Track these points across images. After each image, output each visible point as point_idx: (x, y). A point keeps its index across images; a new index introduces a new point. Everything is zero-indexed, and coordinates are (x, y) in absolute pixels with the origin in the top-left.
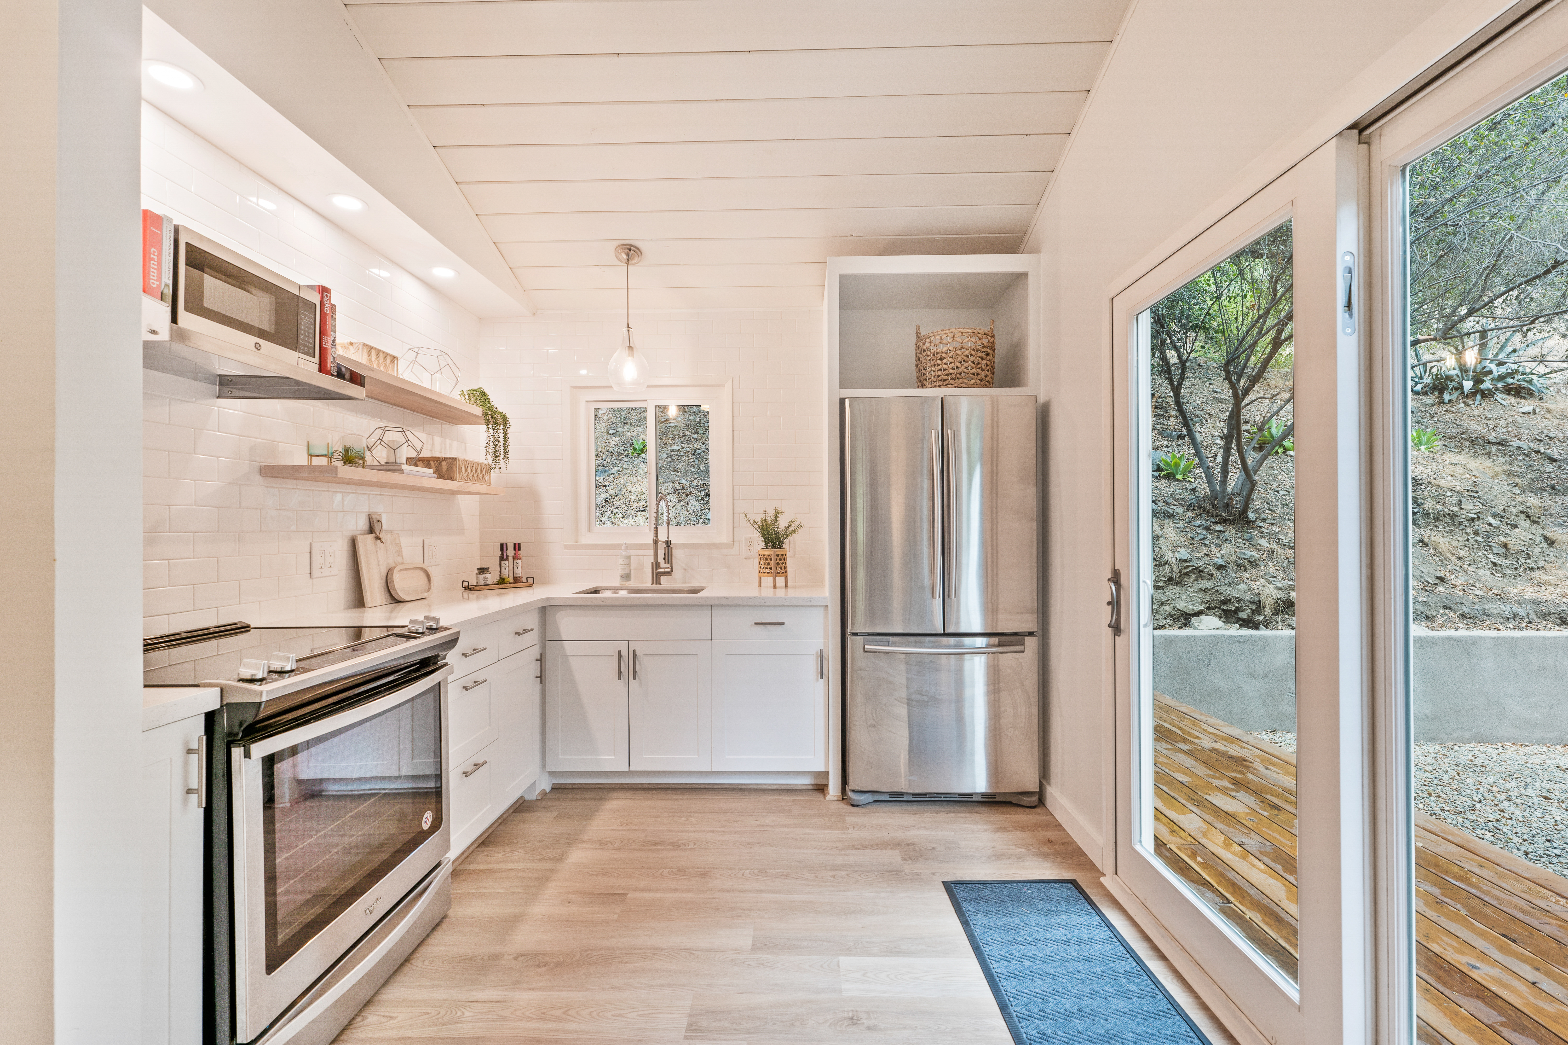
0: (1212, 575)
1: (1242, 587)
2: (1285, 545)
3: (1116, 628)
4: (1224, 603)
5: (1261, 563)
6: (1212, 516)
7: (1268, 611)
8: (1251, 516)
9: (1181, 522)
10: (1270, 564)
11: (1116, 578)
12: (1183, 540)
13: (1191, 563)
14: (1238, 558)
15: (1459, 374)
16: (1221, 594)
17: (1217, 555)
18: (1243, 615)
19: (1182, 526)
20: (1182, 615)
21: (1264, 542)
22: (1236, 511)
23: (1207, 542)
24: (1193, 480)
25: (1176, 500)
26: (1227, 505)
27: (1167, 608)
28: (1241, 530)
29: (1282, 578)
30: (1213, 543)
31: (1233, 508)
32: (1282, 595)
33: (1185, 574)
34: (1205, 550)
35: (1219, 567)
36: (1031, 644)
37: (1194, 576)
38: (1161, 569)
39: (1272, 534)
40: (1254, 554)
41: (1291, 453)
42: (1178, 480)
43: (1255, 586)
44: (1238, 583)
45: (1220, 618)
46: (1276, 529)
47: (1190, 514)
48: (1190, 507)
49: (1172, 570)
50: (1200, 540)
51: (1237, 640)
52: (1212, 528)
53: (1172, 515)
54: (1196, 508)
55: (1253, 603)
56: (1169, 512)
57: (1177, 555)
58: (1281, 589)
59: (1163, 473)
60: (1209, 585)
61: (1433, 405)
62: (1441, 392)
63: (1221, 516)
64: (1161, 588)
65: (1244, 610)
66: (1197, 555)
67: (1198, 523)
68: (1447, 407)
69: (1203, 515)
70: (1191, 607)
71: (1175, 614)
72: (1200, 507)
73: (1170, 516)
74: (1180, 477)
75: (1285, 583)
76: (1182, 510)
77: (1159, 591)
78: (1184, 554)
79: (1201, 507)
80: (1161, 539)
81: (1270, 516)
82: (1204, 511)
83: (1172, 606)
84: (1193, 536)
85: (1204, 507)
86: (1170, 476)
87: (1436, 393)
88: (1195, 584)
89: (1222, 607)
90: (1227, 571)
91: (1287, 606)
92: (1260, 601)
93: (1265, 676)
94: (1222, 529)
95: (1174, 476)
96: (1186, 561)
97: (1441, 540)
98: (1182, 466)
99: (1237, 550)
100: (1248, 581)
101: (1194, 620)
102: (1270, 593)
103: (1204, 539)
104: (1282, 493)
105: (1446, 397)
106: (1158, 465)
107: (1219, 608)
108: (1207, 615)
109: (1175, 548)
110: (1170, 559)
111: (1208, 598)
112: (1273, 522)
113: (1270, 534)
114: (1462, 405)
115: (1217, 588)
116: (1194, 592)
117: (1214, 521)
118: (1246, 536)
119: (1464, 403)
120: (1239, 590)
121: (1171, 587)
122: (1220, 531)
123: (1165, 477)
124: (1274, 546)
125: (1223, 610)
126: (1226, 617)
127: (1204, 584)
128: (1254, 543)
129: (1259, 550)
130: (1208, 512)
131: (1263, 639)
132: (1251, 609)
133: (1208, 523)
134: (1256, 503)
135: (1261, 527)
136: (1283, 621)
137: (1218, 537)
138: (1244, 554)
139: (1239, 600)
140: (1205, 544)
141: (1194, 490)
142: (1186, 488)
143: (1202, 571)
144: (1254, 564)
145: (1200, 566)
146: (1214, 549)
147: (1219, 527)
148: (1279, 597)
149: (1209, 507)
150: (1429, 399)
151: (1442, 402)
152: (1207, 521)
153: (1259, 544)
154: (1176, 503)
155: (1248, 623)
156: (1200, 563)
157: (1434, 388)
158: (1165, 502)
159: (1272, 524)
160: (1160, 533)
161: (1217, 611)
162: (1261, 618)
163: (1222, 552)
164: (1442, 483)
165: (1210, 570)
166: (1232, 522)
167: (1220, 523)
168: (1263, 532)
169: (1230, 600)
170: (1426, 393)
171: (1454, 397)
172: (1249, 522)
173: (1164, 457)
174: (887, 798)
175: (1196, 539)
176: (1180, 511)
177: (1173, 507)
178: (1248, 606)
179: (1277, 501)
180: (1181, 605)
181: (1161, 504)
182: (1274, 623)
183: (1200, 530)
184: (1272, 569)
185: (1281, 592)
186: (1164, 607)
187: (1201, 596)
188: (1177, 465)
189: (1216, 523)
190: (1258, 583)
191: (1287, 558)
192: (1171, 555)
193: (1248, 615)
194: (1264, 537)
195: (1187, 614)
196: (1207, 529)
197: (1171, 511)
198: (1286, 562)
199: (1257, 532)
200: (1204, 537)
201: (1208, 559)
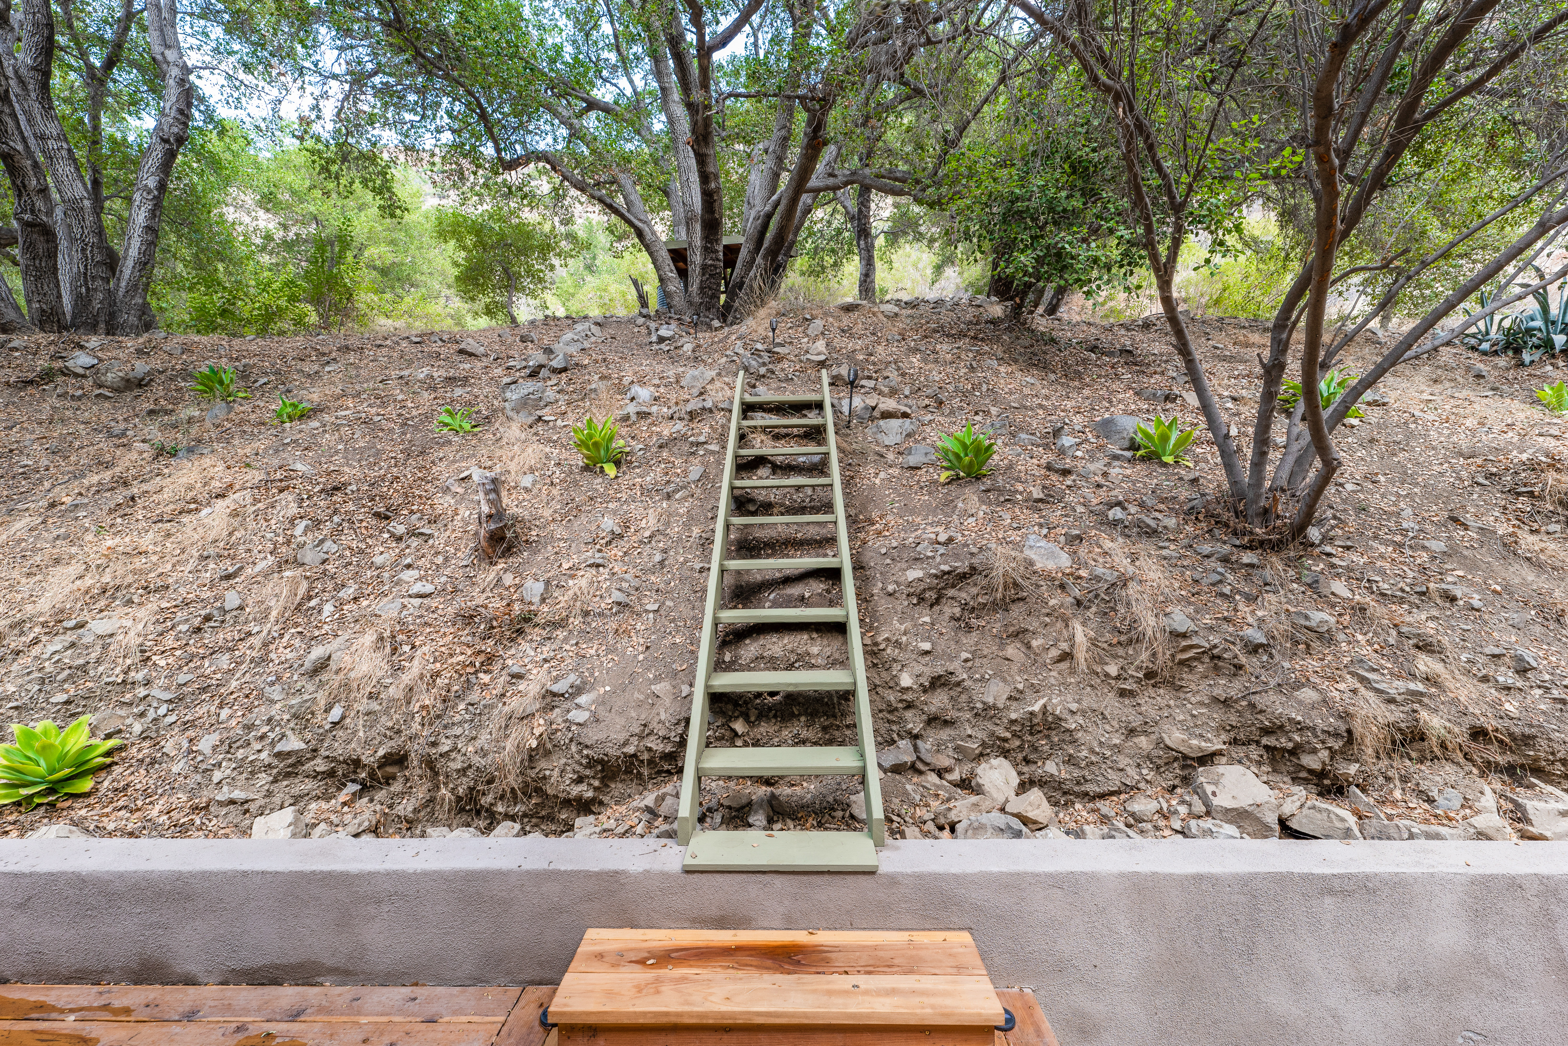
0: (1239, 667)
1: (1307, 695)
2: (1384, 595)
4: (1267, 731)
5: (1341, 636)
6: (1235, 533)
9: (1172, 547)
10: (1360, 637)
12: (1177, 585)
13: (1195, 641)
14: (1294, 625)
15: (1543, 328)
16: (1262, 712)
17: (1250, 620)
18: (1311, 762)
19: (1174, 554)
20: (1176, 759)
21: (1339, 587)
22: (1285, 524)
23: (1227, 590)
24: (1191, 465)
25: (1163, 501)
26: (1266, 511)
27: (1143, 742)
29: (1392, 674)
30: (1239, 592)
31: (1278, 517)
32: (1395, 715)
33: (1182, 663)
34: (1224, 607)
35: (1254, 649)
37: (1201, 668)
38: (1131, 652)
39: (1352, 570)
40: (1326, 617)
42: (1165, 465)
43: (1336, 694)
44: (1298, 686)
45: (1259, 764)
47: (1189, 528)
48: (1191, 513)
49: (1154, 655)
50: (1213, 585)
52: (1234, 558)
53: (1155, 531)
54: (1201, 517)
55: (1337, 735)
56: (1148, 526)
57: (1164, 621)
58: (1391, 701)
59: (1139, 453)
60: (1234, 689)
61: (1508, 369)
62: (1518, 351)
63: (1251, 533)
64: (1131, 694)
65: (1314, 751)
66: (1207, 620)
67: (1206, 548)
68: (1530, 370)
69: (1216, 532)
70: (1195, 742)
71: (1160, 757)
72: (1209, 515)
73: (1151, 533)
74: (1169, 459)
75: (1401, 685)
76: (1174, 521)
77: (1127, 701)
78: (1180, 619)
79: (1212, 516)
80: (1131, 584)
81: (1340, 532)
82: (1217, 523)
83: (1153, 737)
84: (1197, 576)
85: (1219, 515)
86: (1152, 458)
87: (1510, 353)
88: (1204, 685)
89: (1265, 741)
90: (1271, 656)
92: (1349, 732)
93: (1403, 987)
94: (1256, 561)
95: (1159, 457)
96: (1184, 636)
98: (1172, 441)
99: (1292, 609)
100: (1318, 681)
101: (1202, 775)
103: (1221, 582)
104: (1349, 487)
105: (1526, 357)
106: (1132, 439)
107: (1258, 743)
108: (1231, 761)
109: (1161, 608)
110: (1149, 632)
111: (1234, 719)
112: (1349, 543)
113: (1349, 569)
114: (1550, 368)
115: (1252, 698)
116: (1201, 704)
117: (1238, 543)
119: (1552, 364)
120: (1300, 702)
121: (1151, 691)
122: (1252, 566)
123: (1143, 459)
125: (1267, 748)
126: (1273, 761)
127: (1224, 687)
128: (1325, 591)
129: (1333, 606)
130: (1227, 525)
132: (1330, 748)
133: (1227, 548)
135: (1329, 555)
136: (1404, 779)
137: (1248, 577)
138: (1307, 618)
139: (1301, 728)
140: (1222, 595)
141: (1194, 481)
142: (1181, 479)
143: (1219, 658)
144: (1326, 637)
145: (1215, 646)
146: (1241, 606)
147: (1248, 557)
148: (1391, 719)
149: (1226, 515)
150: (1502, 361)
151: (1521, 364)
152: (1225, 543)
153: (1333, 593)
154: (1162, 507)
156: (1214, 639)
157: (1507, 347)
158: (1142, 505)
159: (1348, 548)
160: (1131, 569)
161: (1255, 752)
162: (1353, 769)
163: (1260, 613)
165: (1236, 657)
166: (1276, 546)
167: (1251, 548)
168: (1333, 566)
169: (1281, 727)
170: (1496, 353)
171: (1536, 357)
173: (1142, 426)
175: (1205, 581)
176: (1171, 522)
177: (1157, 514)
178: (1323, 742)
179: (1344, 501)
180: (1175, 737)
181: (1133, 509)
182: (1381, 780)
183: (1212, 564)
185: (1393, 707)
186: (1136, 740)
187: (1218, 715)
188: (1165, 438)
189: (1244, 547)
190: (1342, 686)
191: (1396, 626)
192: (1152, 621)
193: (1324, 763)
194: (1338, 575)
195: (1185, 757)
196: (1225, 560)
197: (1153, 523)
198: (1394, 633)
199: (1322, 566)
200: (1219, 577)
201: (1231, 629)
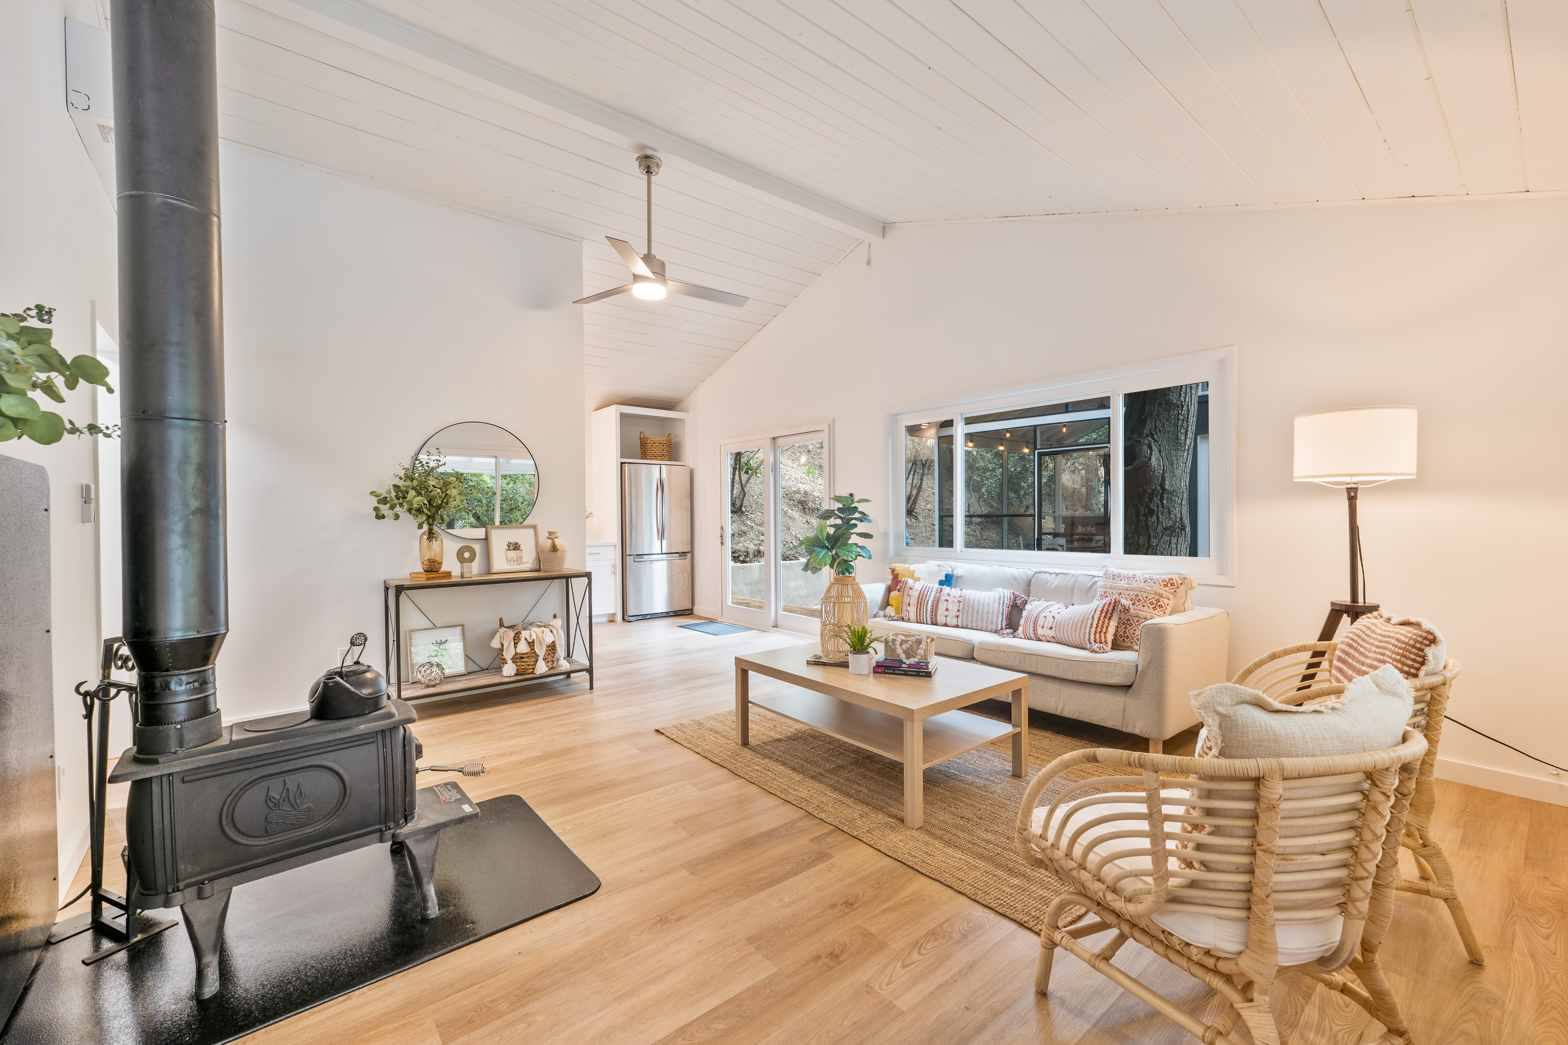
3: (722, 544)
7: (751, 555)
8: (744, 509)
11: (722, 528)
28: (740, 516)
36: (689, 555)
41: (759, 475)
46: (753, 516)
51: (740, 568)
91: (759, 554)
97: (814, 521)
102: (752, 547)
118: (742, 519)
124: (753, 524)
131: (750, 566)
134: (745, 503)
155: (743, 562)
164: (815, 494)
172: (743, 512)
174: (640, 618)
184: (752, 536)
